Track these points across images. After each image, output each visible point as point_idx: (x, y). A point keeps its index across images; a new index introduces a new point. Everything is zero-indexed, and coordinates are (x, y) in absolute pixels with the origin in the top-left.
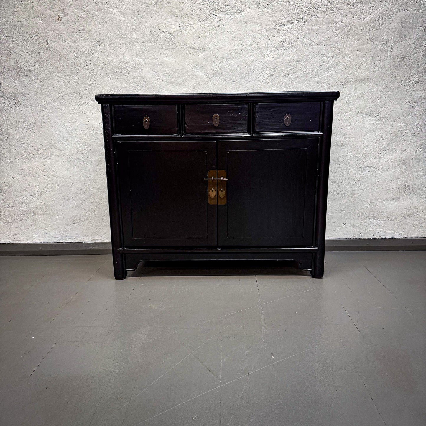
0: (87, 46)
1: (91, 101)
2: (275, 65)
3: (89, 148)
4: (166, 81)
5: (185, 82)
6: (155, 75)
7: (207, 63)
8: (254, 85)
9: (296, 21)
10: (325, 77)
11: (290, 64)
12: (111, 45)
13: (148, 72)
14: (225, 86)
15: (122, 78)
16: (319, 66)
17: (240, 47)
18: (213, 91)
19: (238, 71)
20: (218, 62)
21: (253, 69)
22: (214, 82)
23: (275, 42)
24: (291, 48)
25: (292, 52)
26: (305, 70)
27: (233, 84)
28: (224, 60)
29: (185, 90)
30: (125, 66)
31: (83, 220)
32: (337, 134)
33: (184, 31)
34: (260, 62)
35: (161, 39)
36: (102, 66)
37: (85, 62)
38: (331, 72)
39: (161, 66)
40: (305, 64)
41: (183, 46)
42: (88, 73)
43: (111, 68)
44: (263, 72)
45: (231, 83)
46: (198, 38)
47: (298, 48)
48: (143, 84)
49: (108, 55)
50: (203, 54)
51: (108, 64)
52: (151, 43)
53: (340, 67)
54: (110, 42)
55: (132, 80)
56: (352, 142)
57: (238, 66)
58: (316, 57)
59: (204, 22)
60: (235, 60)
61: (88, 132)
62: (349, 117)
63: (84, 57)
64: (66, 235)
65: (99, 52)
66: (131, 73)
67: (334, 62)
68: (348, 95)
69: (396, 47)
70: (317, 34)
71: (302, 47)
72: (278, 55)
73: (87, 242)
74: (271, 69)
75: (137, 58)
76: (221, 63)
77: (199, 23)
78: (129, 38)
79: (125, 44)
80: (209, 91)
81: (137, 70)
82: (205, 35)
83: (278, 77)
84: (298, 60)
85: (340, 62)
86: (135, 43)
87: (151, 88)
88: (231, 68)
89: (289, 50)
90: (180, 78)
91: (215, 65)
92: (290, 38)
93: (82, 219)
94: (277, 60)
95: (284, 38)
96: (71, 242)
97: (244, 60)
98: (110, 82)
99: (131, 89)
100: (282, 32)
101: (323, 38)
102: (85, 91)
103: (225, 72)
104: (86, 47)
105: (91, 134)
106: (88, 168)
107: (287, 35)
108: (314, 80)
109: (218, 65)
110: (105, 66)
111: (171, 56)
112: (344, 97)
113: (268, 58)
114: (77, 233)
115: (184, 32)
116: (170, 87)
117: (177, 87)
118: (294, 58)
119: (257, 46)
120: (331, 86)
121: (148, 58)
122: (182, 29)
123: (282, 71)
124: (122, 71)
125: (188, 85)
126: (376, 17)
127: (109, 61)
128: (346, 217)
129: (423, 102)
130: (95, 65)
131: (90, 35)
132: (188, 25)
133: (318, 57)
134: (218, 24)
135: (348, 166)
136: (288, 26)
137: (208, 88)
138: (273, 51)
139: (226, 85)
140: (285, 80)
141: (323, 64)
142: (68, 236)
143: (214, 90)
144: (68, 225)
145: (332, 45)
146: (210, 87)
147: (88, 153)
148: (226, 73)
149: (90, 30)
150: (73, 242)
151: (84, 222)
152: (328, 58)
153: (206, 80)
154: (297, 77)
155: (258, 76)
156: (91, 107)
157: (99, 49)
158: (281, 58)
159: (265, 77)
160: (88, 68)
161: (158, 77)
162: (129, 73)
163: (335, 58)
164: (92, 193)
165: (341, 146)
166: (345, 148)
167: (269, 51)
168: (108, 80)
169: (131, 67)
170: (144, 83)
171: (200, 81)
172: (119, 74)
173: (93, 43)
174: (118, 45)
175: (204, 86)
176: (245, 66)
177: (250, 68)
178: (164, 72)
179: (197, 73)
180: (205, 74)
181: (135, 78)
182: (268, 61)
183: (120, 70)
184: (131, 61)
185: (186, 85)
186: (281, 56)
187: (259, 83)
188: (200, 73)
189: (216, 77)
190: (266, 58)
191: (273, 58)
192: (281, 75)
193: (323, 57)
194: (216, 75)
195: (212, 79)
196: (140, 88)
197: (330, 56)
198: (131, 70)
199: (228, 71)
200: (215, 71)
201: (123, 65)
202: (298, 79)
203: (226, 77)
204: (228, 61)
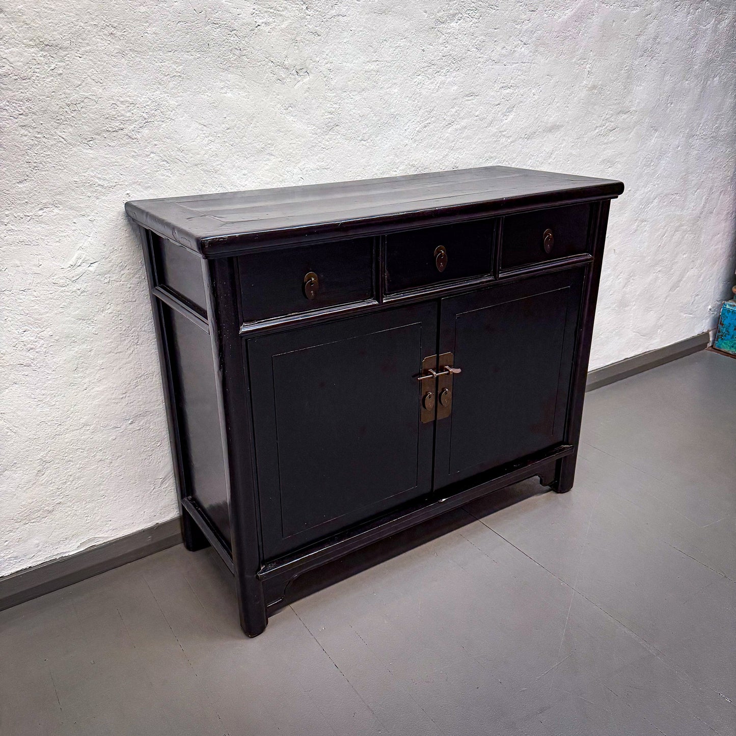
0: (17, 58)
1: (41, 209)
2: (433, 105)
3: (46, 333)
4: (228, 147)
5: (269, 146)
6: (204, 134)
7: (313, 101)
8: (398, 147)
9: (466, 15)
10: (504, 126)
11: (455, 101)
12: (85, 56)
13: (187, 126)
14: (349, 151)
15: (123, 145)
16: (497, 105)
17: (373, 66)
18: (327, 164)
19: (371, 118)
20: (335, 100)
21: (396, 112)
22: (327, 143)
23: (432, 58)
24: (457, 69)
25: (459, 78)
26: (477, 113)
27: (363, 145)
28: (345, 94)
29: (269, 164)
30: (128, 114)
31: (50, 508)
33: (263, 25)
34: (408, 98)
35: (212, 43)
36: (65, 114)
37: (14, 105)
38: (512, 116)
39: (215, 111)
40: (478, 102)
41: (264, 63)
42: (26, 136)
43: (93, 120)
44: (412, 118)
45: (358, 144)
46: (294, 44)
47: (468, 69)
48: (177, 157)
49: (79, 83)
50: (305, 80)
51: (83, 110)
52: (188, 52)
53: (525, 105)
54: (83, 49)
55: (149, 149)
57: (371, 108)
58: (493, 87)
59: (304, 7)
60: (365, 94)
61: (42, 292)
63: (11, 90)
64: (9, 556)
65: (52, 75)
66: (145, 131)
67: (517, 97)
68: (533, 156)
69: (594, 70)
70: (496, 43)
71: (473, 68)
72: (437, 83)
73: (67, 555)
74: (426, 113)
75: (157, 92)
77: (294, 9)
78: (133, 39)
79: (122, 53)
80: (318, 163)
81: (160, 123)
82: (308, 37)
83: (436, 129)
84: (467, 93)
85: (524, 97)
86: (151, 53)
88: (359, 112)
89: (454, 74)
90: (258, 138)
91: (328, 105)
92: (457, 50)
93: (46, 508)
94: (435, 95)
95: (447, 48)
96: (24, 567)
97: (381, 93)
98: (91, 156)
99: (149, 171)
100: (444, 36)
101: (504, 51)
102: (20, 186)
103: (348, 121)
104: (11, 60)
105: (50, 296)
106: (50, 382)
107: (452, 43)
108: (489, 132)
109: (335, 106)
110: (75, 113)
111: (238, 85)
112: (527, 159)
113: (422, 90)
114: (37, 542)
115: (262, 27)
116: (237, 159)
117: (253, 158)
118: (462, 90)
119: (403, 65)
120: (512, 142)
121: (185, 91)
122: (260, 22)
124: (122, 126)
126: (575, 15)
127: (86, 101)
129: (617, 160)
130: (45, 112)
131: (21, 27)
132: (272, 11)
133: (497, 86)
134: (333, 12)
136: (453, 24)
137: (317, 157)
138: (428, 76)
139: (350, 148)
140: (448, 135)
141: (503, 100)
142: (16, 558)
143: (329, 161)
144: (11, 531)
145: (515, 65)
146: (319, 155)
147: (45, 346)
148: (349, 124)
149: (19, 10)
150: (30, 567)
151: (54, 513)
152: (510, 90)
153: (312, 139)
154: (465, 128)
155: (405, 128)
156: (43, 225)
157: (53, 66)
158: (442, 90)
159: (417, 129)
160: (26, 122)
161: (211, 138)
162: (141, 130)
163: (519, 90)
164: (66, 440)
167: (423, 74)
168: (85, 151)
169: (144, 115)
170: (179, 153)
171: (300, 143)
172: (115, 134)
173: (32, 50)
174: (106, 58)
175: (309, 153)
176: (384, 106)
177: (392, 110)
178: (223, 126)
179: (293, 125)
180: (309, 126)
181: (156, 143)
182: (421, 96)
183: (117, 125)
184: (143, 99)
185: (272, 152)
186: (441, 86)
187: (406, 142)
188: (300, 124)
189: (330, 133)
190: (418, 90)
191: (429, 90)
192: (441, 125)
193: (502, 87)
194: (331, 127)
195: (323, 137)
196: (169, 168)
197: (513, 85)
198: (144, 121)
199: (353, 120)
200: (329, 120)
201: (124, 110)
202: (466, 130)
203: (349, 131)
204: (353, 97)
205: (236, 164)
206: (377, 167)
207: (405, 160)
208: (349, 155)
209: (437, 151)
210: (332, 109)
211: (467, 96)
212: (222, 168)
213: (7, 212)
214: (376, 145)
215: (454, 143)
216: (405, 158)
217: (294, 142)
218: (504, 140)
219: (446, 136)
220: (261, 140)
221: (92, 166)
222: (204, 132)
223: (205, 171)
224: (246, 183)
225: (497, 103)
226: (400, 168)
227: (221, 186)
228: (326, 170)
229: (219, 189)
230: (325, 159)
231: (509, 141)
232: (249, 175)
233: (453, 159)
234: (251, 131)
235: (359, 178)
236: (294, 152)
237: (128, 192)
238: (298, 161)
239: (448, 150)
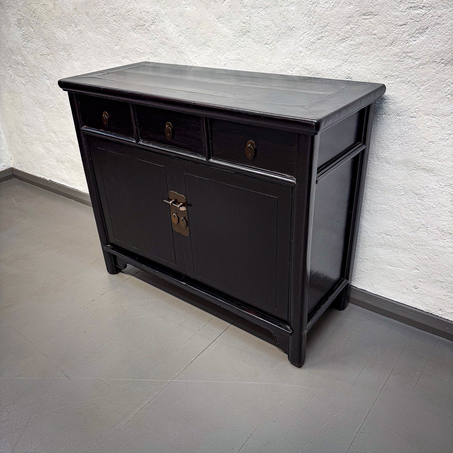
2: (327, 21)
4: (188, 39)
5: (208, 41)
6: (177, 30)
7: (234, 14)
8: (295, 53)
10: (410, 48)
11: (350, 19)
13: (169, 25)
15: (145, 33)
16: (401, 25)
19: (272, 29)
20: (246, 14)
21: (293, 26)
22: (242, 43)
26: (375, 32)
27: (267, 48)
28: (254, 10)
29: (208, 52)
30: (146, 18)
32: (422, 150)
34: (304, 15)
36: (126, 16)
37: (112, 11)
39: (182, 18)
40: (377, 21)
42: (116, 25)
43: (135, 20)
44: (308, 31)
45: (263, 46)
48: (165, 42)
51: (132, 14)
53: (444, 28)
55: (155, 36)
56: (448, 168)
57: (272, 21)
58: (397, 7)
60: (268, 10)
62: (449, 124)
66: (153, 27)
67: (432, 19)
74: (320, 28)
75: (157, 7)
76: (250, 15)
80: (236, 56)
81: (159, 23)
83: (329, 42)
84: (365, 12)
87: (173, 47)
88: (264, 23)
90: (203, 36)
91: (242, 17)
97: (280, 10)
98: (135, 37)
102: (116, 47)
103: (255, 29)
108: (389, 51)
109: (246, 18)
110: (129, 16)
111: (192, 3)
113: (316, 9)
116: (193, 47)
117: (200, 48)
118: (358, 9)
120: (421, 65)
121: (168, 6)
123: (337, 32)
125: (212, 46)
127: (132, 10)
128: (420, 280)
130: (120, 15)
135: (434, 206)
137: (236, 52)
139: (258, 49)
140: (341, 48)
141: (410, 20)
143: (243, 56)
146: (237, 51)
148: (257, 32)
152: (422, 10)
153: (233, 39)
154: (361, 44)
155: (301, 39)
158: (336, 9)
159: (311, 41)
160: (115, 19)
161: (180, 33)
162: (151, 26)
163: (435, 10)
165: (428, 171)
166: (432, 174)
168: (133, 34)
169: (152, 18)
170: (166, 40)
171: (225, 41)
172: (142, 27)
175: (231, 48)
176: (283, 20)
177: (289, 24)
178: (185, 27)
179: (222, 29)
180: (231, 30)
181: (157, 33)
182: (316, 13)
183: (143, 22)
184: (152, 10)
185: (210, 45)
186: (336, 5)
187: (301, 49)
188: (226, 29)
189: (244, 36)
190: (313, 8)
191: (323, 9)
192: (335, 39)
193: (411, 7)
194: (245, 33)
195: (239, 39)
196: (163, 47)
197: (425, 5)
198: (152, 22)
199: (259, 28)
200: (243, 28)
201: (145, 15)
202: (362, 47)
203: (257, 36)
204: (259, 12)
205: (192, 50)
206: (277, 66)
207: (300, 63)
208: (256, 53)
209: (330, 60)
210: (244, 20)
211: (364, 15)
212: (185, 51)
213: (113, 58)
214: (277, 49)
215: (348, 56)
216: (299, 62)
217: (222, 40)
218: (410, 61)
219: (340, 49)
220: (204, 37)
221: (136, 42)
222: (177, 29)
223: (178, 51)
224: (196, 62)
225: (401, 23)
226: (296, 69)
227: (185, 61)
228: (241, 61)
229: (184, 62)
230: (240, 54)
231: (417, 63)
232: (198, 57)
233: (346, 70)
234: (199, 31)
235: (263, 72)
236: (221, 47)
237: (148, 57)
238: (224, 53)
239: (341, 61)
